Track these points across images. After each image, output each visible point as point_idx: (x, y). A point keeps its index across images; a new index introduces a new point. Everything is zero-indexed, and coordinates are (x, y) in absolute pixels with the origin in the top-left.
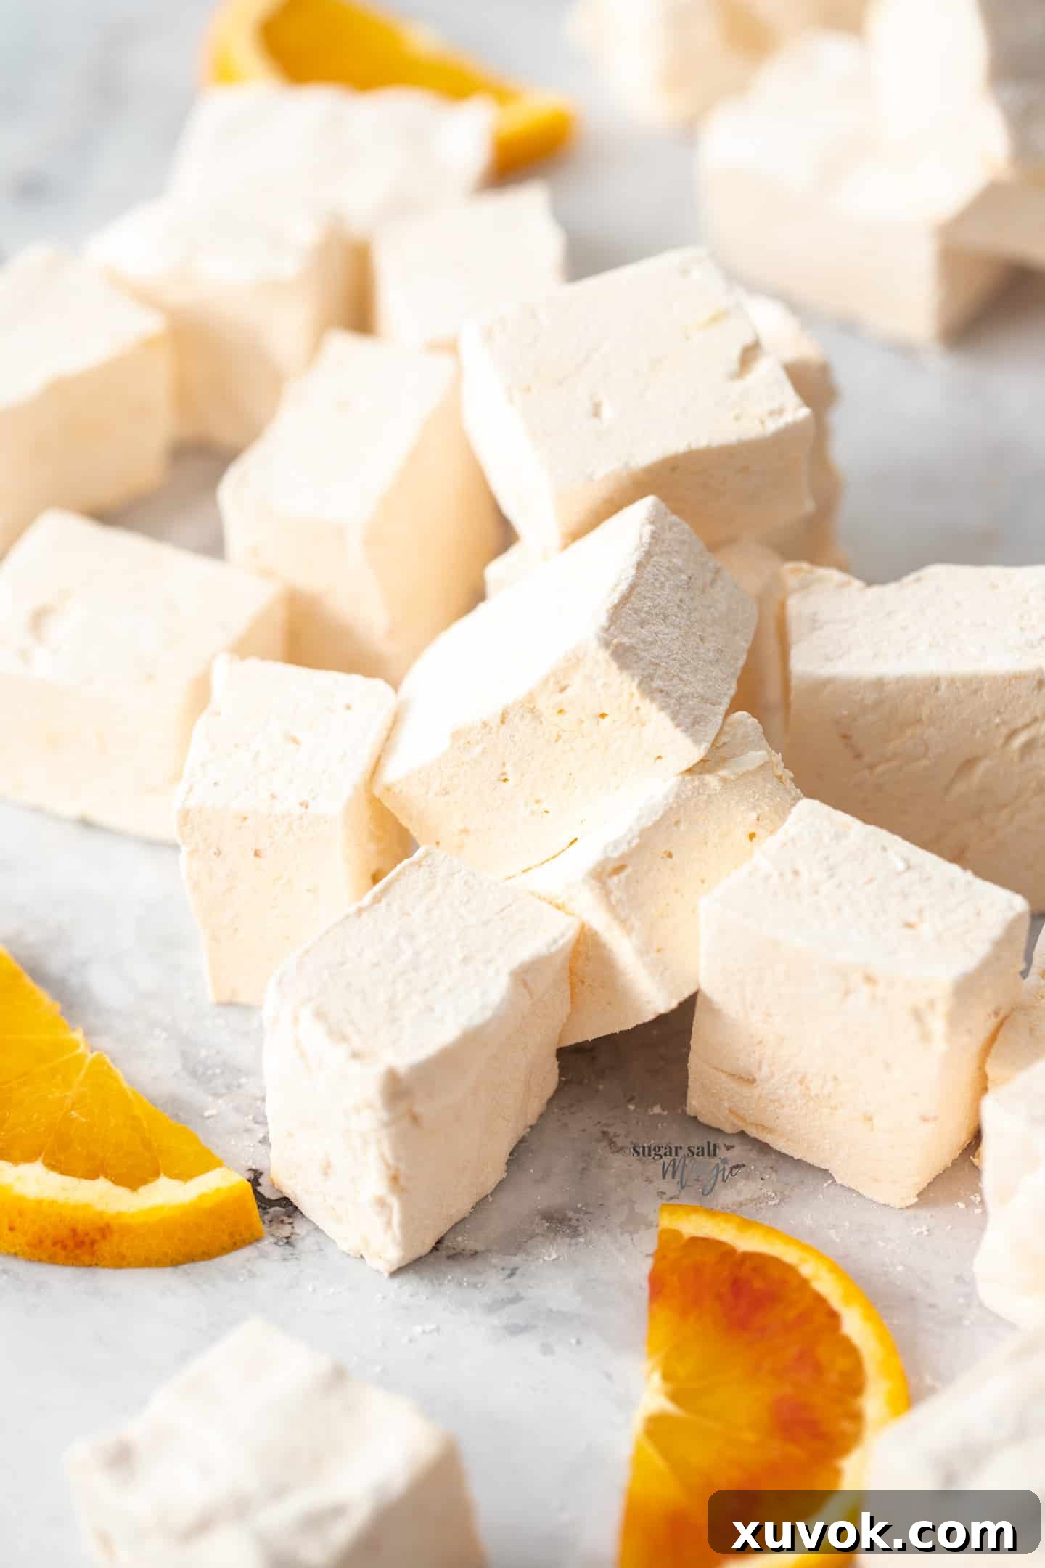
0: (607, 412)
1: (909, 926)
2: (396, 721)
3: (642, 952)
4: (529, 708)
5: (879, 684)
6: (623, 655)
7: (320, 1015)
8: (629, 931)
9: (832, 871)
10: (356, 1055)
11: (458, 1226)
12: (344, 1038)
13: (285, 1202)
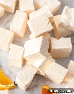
0: (39, 29)
1: (61, 73)
2: (24, 51)
3: (42, 72)
4: (34, 55)
5: (58, 49)
6: (41, 52)
7: (21, 80)
8: (41, 71)
9: (55, 68)
10: (23, 83)
11: (29, 87)
12: (22, 82)
13: (17, 84)
